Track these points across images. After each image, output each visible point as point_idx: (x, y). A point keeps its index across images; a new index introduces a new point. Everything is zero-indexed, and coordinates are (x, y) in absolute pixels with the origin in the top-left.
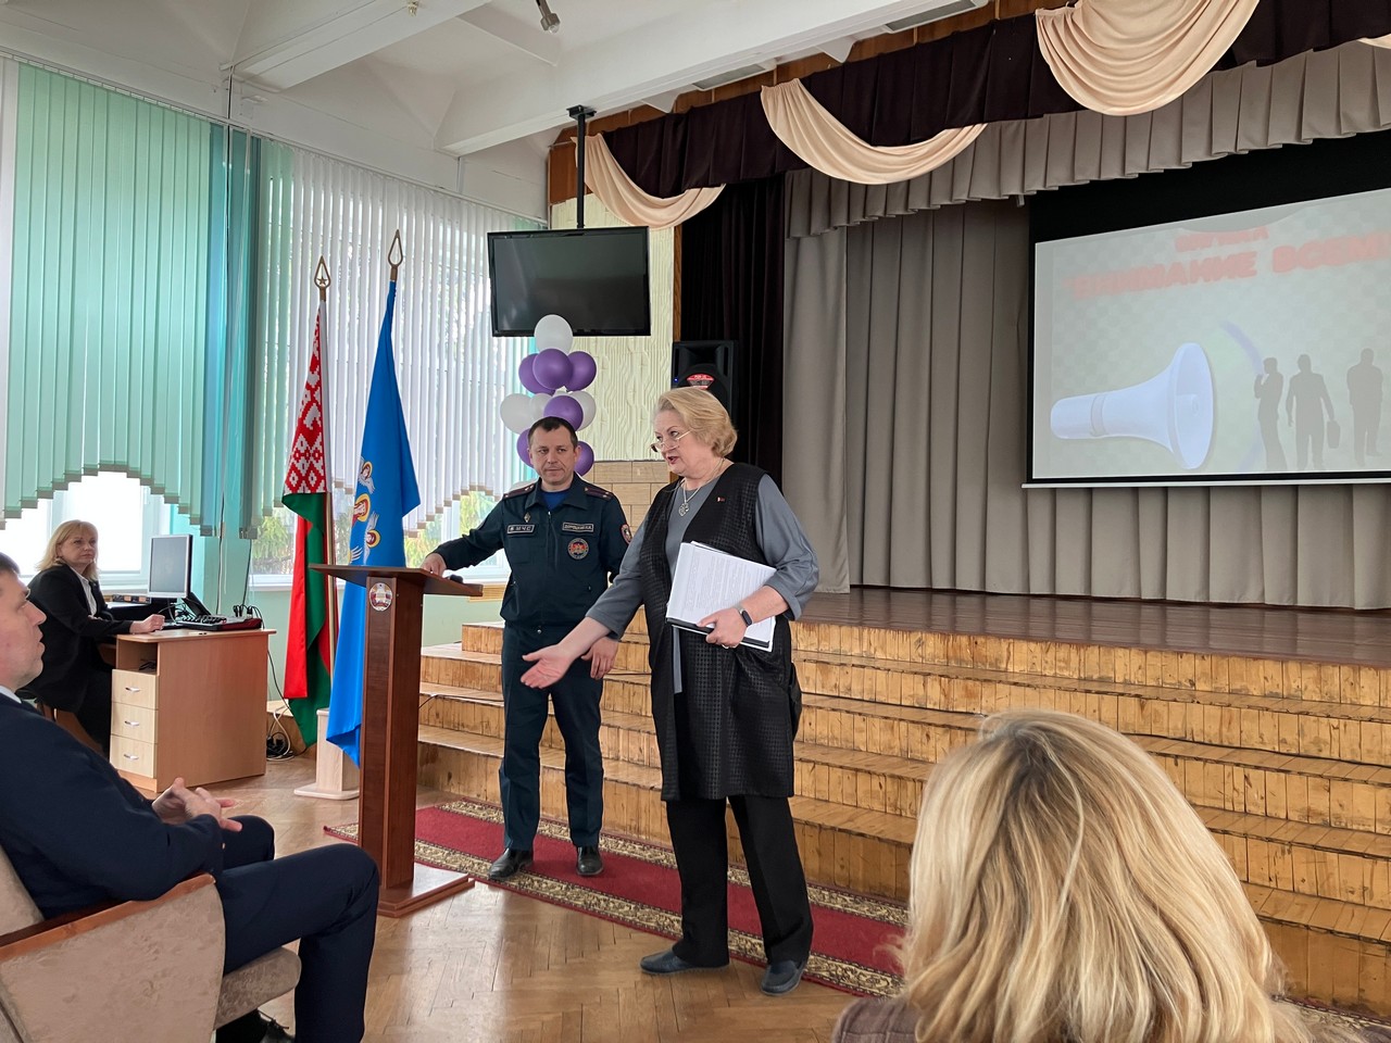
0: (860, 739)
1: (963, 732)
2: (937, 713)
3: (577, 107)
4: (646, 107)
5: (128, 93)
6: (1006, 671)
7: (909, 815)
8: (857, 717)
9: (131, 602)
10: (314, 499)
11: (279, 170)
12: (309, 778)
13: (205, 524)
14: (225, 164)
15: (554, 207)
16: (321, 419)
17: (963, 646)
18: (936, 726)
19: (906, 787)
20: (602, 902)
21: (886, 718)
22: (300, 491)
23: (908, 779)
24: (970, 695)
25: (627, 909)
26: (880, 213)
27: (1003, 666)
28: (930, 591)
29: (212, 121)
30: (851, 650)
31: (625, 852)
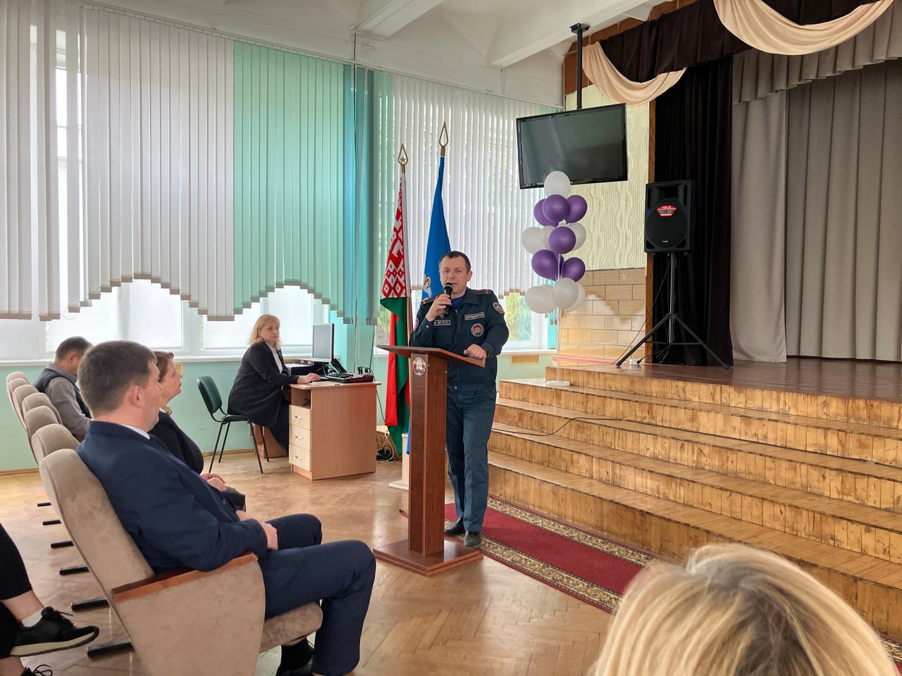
0: (770, 475)
1: (853, 475)
2: (836, 458)
3: (576, 25)
4: (630, 20)
5: (295, 52)
6: (897, 428)
7: (803, 536)
8: (767, 458)
9: (304, 364)
10: (400, 301)
11: (385, 90)
12: (398, 477)
13: (346, 316)
14: (352, 89)
15: (568, 96)
16: (403, 250)
17: (861, 408)
18: (831, 469)
19: (801, 515)
20: (565, 579)
21: (791, 461)
22: (391, 296)
23: (803, 509)
24: (862, 446)
25: (581, 586)
26: (813, 77)
27: (895, 424)
28: (854, 361)
29: (345, 63)
30: (771, 407)
31: (590, 544)
